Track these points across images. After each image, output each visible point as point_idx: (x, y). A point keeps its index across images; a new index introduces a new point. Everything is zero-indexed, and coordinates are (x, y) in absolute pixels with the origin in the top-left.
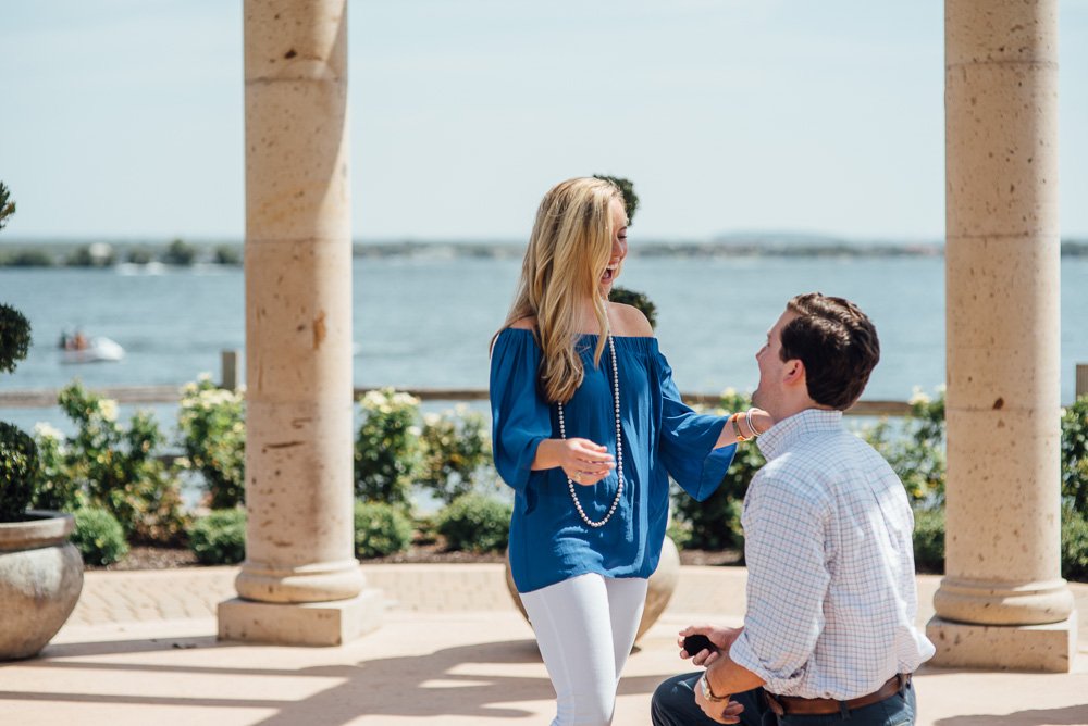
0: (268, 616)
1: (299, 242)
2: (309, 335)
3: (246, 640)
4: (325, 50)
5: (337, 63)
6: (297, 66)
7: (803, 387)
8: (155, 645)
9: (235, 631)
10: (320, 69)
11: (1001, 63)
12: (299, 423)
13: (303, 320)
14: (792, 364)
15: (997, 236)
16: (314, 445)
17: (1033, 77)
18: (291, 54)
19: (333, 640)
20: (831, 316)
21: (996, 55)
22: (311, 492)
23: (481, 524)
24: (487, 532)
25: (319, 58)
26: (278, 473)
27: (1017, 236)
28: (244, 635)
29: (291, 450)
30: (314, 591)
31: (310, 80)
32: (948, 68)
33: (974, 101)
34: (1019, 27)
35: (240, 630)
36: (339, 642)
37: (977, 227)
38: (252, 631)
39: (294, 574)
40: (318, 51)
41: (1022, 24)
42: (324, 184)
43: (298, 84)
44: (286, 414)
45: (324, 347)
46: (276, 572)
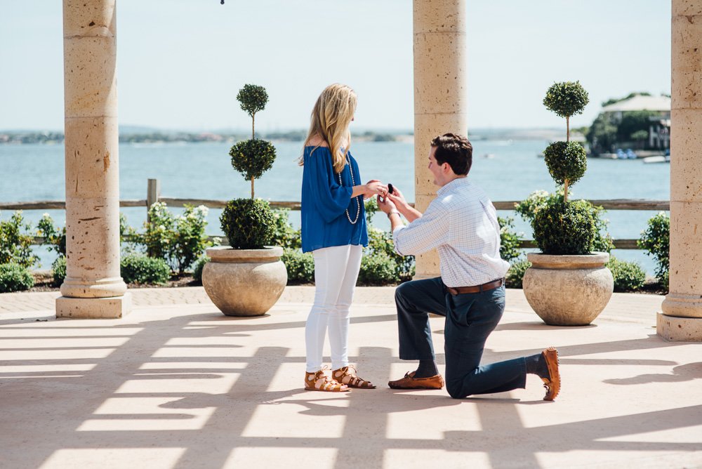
0: (83, 305)
1: (97, 118)
2: (102, 163)
3: (71, 317)
4: (108, 23)
5: (112, 28)
6: (95, 30)
7: (451, 171)
8: (22, 321)
9: (66, 313)
10: (106, 31)
11: (442, 33)
12: (97, 208)
13: (99, 156)
14: (444, 165)
15: (441, 114)
16: (105, 219)
17: (457, 39)
18: (92, 24)
19: (117, 315)
20: (450, 142)
21: (440, 29)
22: (103, 243)
23: (138, 269)
24: (141, 273)
25: (106, 26)
26: (87, 233)
27: (450, 113)
28: (70, 314)
29: (94, 221)
30: (106, 291)
31: (101, 37)
32: (416, 34)
33: (430, 50)
34: (451, 16)
35: (69, 312)
36: (120, 316)
37: (431, 109)
38: (74, 313)
39: (96, 284)
40: (105, 23)
41: (452, 14)
42: (108, 89)
43: (95, 39)
44: (91, 204)
45: (108, 169)
46: (87, 283)
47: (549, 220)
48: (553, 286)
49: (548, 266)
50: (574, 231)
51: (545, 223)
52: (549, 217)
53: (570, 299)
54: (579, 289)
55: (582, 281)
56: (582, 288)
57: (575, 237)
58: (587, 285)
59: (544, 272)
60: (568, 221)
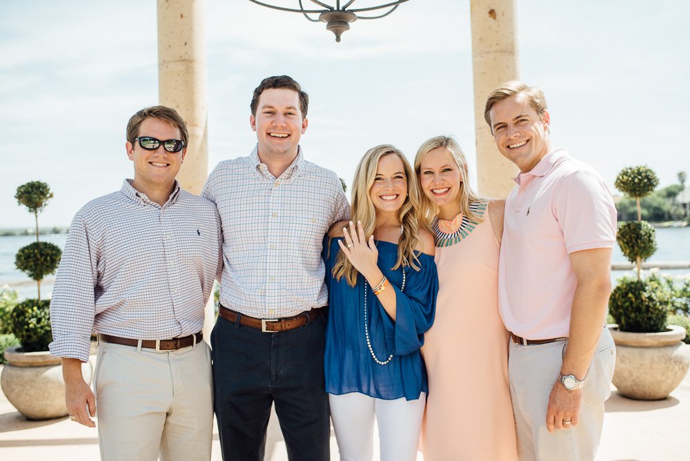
47: (630, 298)
48: (642, 365)
49: (633, 344)
50: (658, 309)
51: (625, 302)
52: (630, 295)
53: (659, 377)
54: (668, 367)
55: (670, 359)
56: (671, 367)
57: (658, 315)
58: (675, 362)
59: (629, 350)
60: (650, 299)
